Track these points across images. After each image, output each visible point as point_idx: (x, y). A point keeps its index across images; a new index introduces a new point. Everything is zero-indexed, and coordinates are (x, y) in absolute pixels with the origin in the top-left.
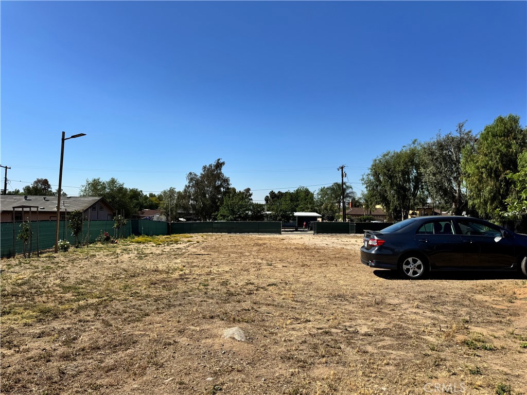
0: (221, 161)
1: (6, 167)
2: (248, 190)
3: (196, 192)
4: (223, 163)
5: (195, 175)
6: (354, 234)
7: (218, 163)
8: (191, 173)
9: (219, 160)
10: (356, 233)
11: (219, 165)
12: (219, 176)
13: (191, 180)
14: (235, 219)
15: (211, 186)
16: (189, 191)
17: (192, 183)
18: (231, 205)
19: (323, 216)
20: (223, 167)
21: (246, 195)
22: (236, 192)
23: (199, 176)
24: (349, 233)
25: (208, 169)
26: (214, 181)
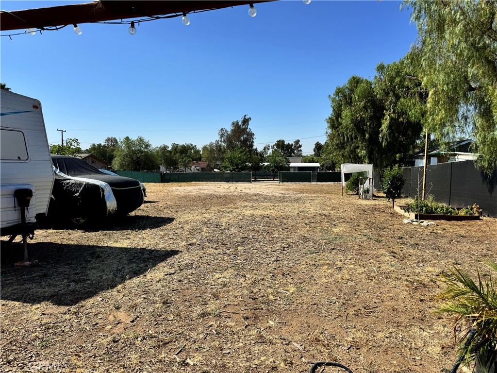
0: (247, 117)
1: (62, 131)
3: (227, 145)
4: (250, 119)
5: (226, 131)
6: (315, 183)
7: (245, 118)
8: (222, 129)
9: (245, 116)
10: (317, 182)
11: (246, 121)
12: (244, 131)
13: (222, 135)
14: (234, 170)
15: (239, 140)
16: (220, 146)
17: (223, 138)
18: (231, 157)
19: (322, 166)
20: (249, 123)
21: (295, 147)
22: (284, 144)
23: (229, 132)
24: (310, 182)
25: (236, 125)
26: (240, 136)
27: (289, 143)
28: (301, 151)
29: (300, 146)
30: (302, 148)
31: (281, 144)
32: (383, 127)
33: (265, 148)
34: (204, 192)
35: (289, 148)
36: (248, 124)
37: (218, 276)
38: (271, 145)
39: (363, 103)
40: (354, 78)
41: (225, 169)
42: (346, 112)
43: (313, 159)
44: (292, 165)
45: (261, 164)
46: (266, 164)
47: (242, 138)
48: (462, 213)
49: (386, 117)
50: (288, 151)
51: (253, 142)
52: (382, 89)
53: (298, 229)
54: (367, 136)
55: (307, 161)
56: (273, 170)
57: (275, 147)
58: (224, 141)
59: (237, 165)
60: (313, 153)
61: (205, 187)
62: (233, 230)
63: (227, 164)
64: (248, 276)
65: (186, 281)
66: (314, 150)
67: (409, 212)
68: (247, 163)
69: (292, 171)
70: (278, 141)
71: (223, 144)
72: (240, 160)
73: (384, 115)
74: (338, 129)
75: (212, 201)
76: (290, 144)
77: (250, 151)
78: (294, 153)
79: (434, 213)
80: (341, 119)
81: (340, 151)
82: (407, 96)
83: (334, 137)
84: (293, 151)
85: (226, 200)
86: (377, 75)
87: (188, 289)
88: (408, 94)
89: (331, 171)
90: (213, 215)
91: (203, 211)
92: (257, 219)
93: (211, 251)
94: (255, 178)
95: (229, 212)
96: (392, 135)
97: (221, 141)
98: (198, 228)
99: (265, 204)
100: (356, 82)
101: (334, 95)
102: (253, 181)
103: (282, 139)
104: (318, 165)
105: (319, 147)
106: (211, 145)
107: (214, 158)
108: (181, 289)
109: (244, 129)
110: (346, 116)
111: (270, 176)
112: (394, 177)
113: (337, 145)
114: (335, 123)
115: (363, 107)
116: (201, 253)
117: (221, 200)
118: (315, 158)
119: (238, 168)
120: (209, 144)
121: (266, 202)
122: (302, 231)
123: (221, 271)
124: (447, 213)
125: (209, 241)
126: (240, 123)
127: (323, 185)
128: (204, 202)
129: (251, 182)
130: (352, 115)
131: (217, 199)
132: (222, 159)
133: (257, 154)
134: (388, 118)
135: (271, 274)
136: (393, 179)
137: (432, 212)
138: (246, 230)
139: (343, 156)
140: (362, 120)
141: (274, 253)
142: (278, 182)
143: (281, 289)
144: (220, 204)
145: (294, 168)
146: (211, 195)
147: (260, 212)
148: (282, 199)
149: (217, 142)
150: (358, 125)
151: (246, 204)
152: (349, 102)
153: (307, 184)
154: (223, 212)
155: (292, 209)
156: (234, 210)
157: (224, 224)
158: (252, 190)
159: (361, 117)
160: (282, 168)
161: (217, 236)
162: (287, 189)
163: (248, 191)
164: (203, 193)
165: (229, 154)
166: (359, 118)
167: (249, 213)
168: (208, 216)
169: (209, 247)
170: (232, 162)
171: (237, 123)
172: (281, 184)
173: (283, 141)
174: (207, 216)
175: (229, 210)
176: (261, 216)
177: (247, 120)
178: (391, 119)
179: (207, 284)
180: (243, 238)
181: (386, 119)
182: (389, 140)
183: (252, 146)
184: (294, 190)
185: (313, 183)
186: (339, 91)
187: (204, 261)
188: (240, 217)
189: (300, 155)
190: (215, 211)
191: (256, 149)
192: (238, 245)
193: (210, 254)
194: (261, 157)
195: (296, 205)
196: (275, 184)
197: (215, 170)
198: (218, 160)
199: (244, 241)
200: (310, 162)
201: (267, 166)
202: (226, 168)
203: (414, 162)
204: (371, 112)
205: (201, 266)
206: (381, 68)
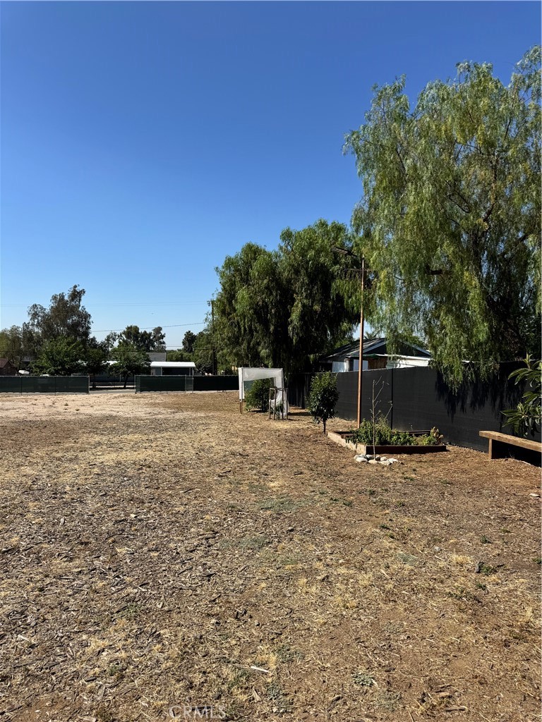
0: (78, 289)
2: (158, 330)
3: (44, 332)
4: (83, 291)
5: (42, 308)
6: (191, 392)
7: (75, 291)
8: (35, 306)
9: (75, 287)
10: (194, 390)
11: (76, 295)
12: (74, 310)
13: (35, 315)
14: (57, 372)
15: (64, 324)
16: (30, 332)
17: (36, 321)
18: (51, 352)
19: (199, 366)
20: (83, 298)
21: (155, 337)
22: (139, 333)
23: (48, 310)
24: (184, 390)
25: (59, 300)
26: (67, 317)
27: (145, 332)
28: (164, 343)
29: (163, 337)
30: (164, 339)
31: (133, 331)
32: (294, 317)
33: (108, 337)
34: (9, 413)
35: (146, 338)
36: (80, 300)
37: (95, 643)
38: (118, 333)
39: (265, 281)
40: (250, 247)
41: (41, 371)
42: (242, 293)
43: (182, 355)
44: (154, 364)
45: (103, 363)
46: (111, 363)
47: (69, 321)
48: (423, 441)
49: (296, 303)
50: (144, 343)
51: (90, 328)
52: (290, 265)
53: (211, 489)
54: (272, 328)
55: (174, 359)
56: (124, 373)
57: (124, 336)
58: (39, 325)
59: (62, 364)
60: (182, 347)
61: (8, 404)
62: (92, 504)
63: (44, 362)
64: (165, 633)
65: (18, 678)
66: (183, 342)
67: (355, 442)
68: (79, 361)
69: (153, 373)
70: (128, 328)
71: (36, 330)
72: (67, 356)
73: (294, 300)
74: (231, 316)
75: (30, 435)
76: (148, 332)
77: (84, 342)
78: (154, 347)
79: (389, 444)
80: (236, 301)
81: (233, 348)
82: (345, 277)
83: (224, 328)
84: (151, 343)
85: (56, 431)
86: (283, 244)
87: (29, 705)
88: (345, 274)
89: (210, 374)
90: (40, 467)
91: (18, 460)
92: (131, 472)
93: (59, 565)
94: (94, 385)
95: (71, 460)
96: (304, 327)
97: (33, 325)
98: (16, 502)
99: (130, 437)
100: (253, 252)
101: (223, 267)
102: (91, 389)
103: (134, 325)
104: (192, 364)
105: (190, 339)
106: (14, 330)
107: (20, 352)
108: (11, 710)
109: (73, 307)
110: (243, 297)
111: (118, 381)
112: (325, 390)
113: (229, 339)
114: (227, 307)
115: (266, 288)
116: (36, 572)
117: (46, 433)
118: (185, 354)
119: (64, 369)
120: (9, 329)
121: (131, 432)
122: (222, 493)
123: (98, 625)
124: (405, 443)
125: (50, 537)
126: (66, 298)
127: (203, 396)
128: (14, 437)
129: (87, 392)
130: (251, 298)
131: (38, 431)
132: (35, 355)
133: (95, 346)
134: (300, 305)
135: (214, 621)
136: (325, 393)
137: (386, 442)
138: (116, 501)
139: (237, 354)
140: (265, 306)
141: (193, 555)
142: (135, 390)
143: (249, 660)
144: (46, 441)
145: (157, 368)
146: (24, 422)
147: (128, 456)
148: (157, 426)
149: (26, 325)
150: (260, 313)
151: (97, 438)
152: (246, 280)
153: (180, 393)
154: (59, 459)
155: (181, 446)
156: (80, 455)
157: (68, 488)
158: (95, 407)
159: (263, 301)
160: (138, 370)
161: (62, 520)
162: (155, 405)
163: (89, 411)
164: (7, 417)
165: (47, 345)
166: (260, 303)
167: (109, 458)
168: (32, 472)
169: (52, 555)
170: (53, 360)
171: (62, 296)
172: (139, 394)
173: (136, 329)
174: (28, 470)
175: (69, 455)
176: (134, 463)
177: (78, 293)
178: (304, 306)
179: (77, 675)
180: (117, 522)
181: (297, 306)
182: (301, 335)
183: (86, 334)
184: (165, 406)
185: (187, 392)
186: (229, 263)
187: (50, 599)
188: (96, 470)
189: (163, 350)
190: (42, 458)
191: (93, 339)
192: (114, 542)
193: (60, 577)
194: (102, 351)
195: (185, 437)
196: (129, 394)
197: (20, 371)
198: (25, 355)
199: (123, 531)
200: (177, 361)
201: (114, 366)
202: (42, 369)
203: (331, 365)
204: (277, 295)
205: (49, 617)
206: (287, 236)
